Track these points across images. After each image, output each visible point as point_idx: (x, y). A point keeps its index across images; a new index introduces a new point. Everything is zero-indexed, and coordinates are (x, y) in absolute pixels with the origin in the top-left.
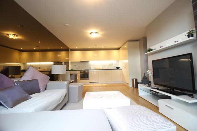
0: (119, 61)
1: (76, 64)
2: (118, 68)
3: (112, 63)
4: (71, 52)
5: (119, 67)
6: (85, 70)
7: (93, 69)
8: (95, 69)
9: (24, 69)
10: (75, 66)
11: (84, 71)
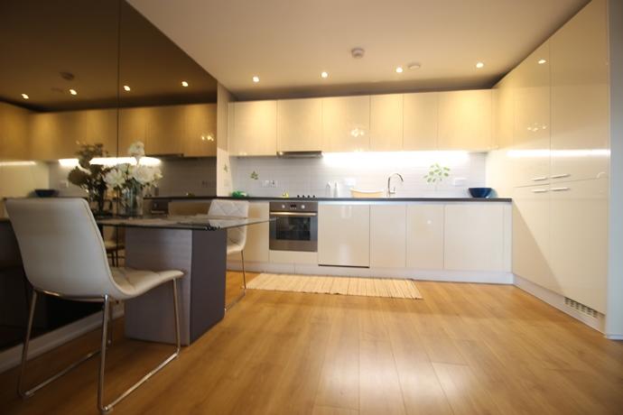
0: (485, 153)
1: (256, 168)
2: (479, 194)
3: (442, 166)
4: (231, 105)
5: (489, 191)
6: (298, 198)
7: (339, 196)
8: (349, 197)
9: (50, 184)
10: (254, 176)
11: (293, 203)
